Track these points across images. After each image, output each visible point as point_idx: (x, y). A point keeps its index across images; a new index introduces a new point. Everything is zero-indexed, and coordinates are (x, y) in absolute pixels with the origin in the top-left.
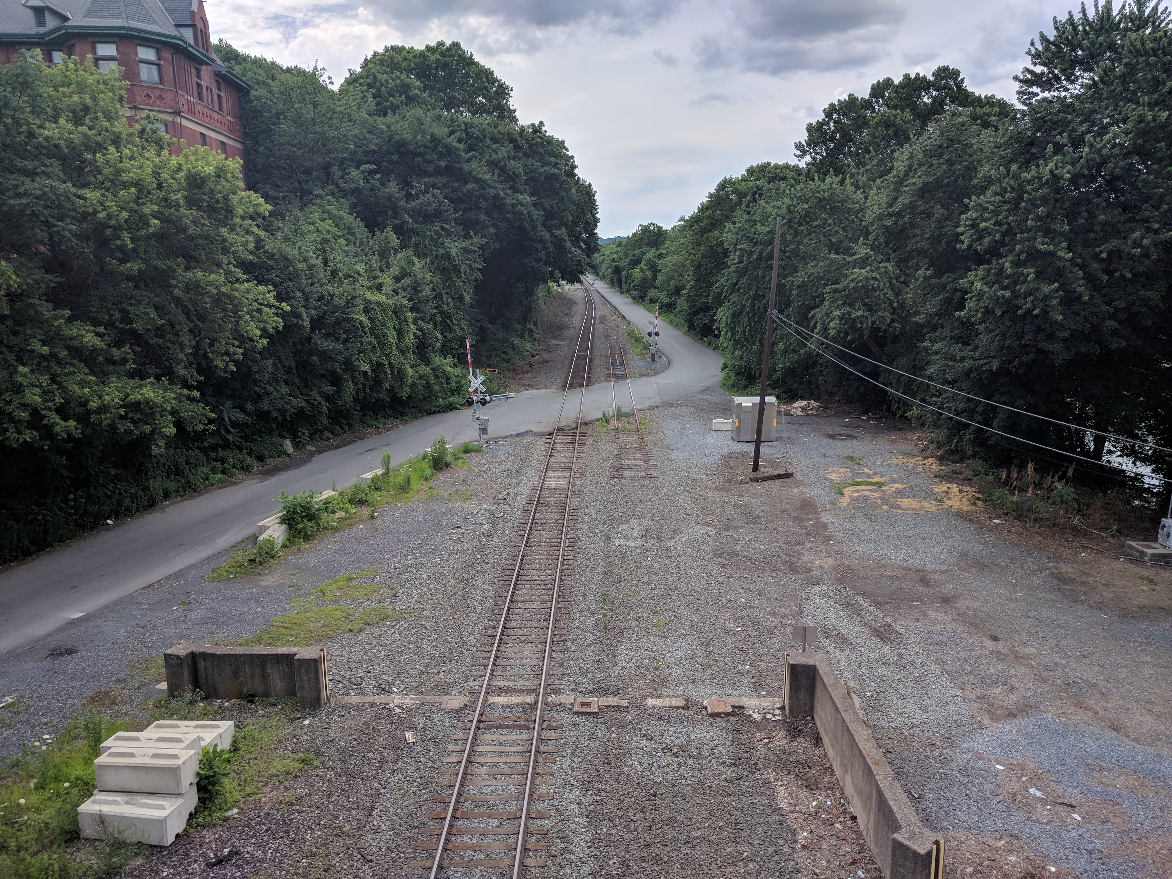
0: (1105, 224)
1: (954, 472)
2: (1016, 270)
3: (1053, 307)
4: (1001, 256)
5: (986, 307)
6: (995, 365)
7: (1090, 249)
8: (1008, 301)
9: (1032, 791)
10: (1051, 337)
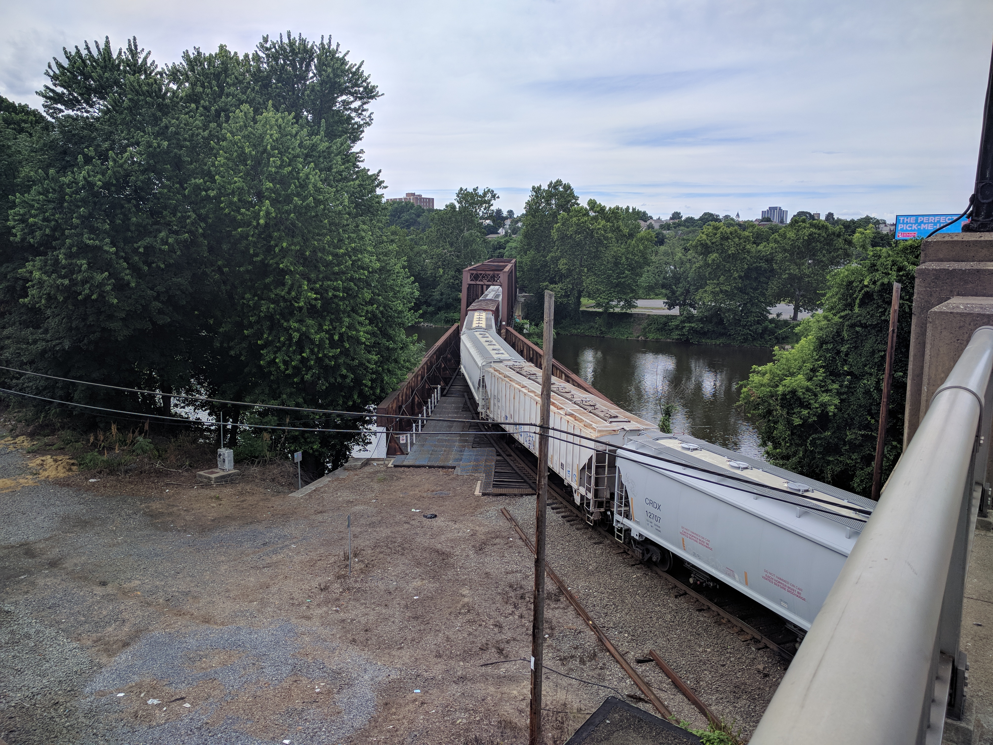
0: (138, 225)
1: (46, 445)
2: (70, 261)
3: (107, 292)
4: (55, 249)
5: (49, 294)
6: (67, 345)
7: (130, 245)
8: (67, 289)
9: (150, 702)
10: (111, 317)
